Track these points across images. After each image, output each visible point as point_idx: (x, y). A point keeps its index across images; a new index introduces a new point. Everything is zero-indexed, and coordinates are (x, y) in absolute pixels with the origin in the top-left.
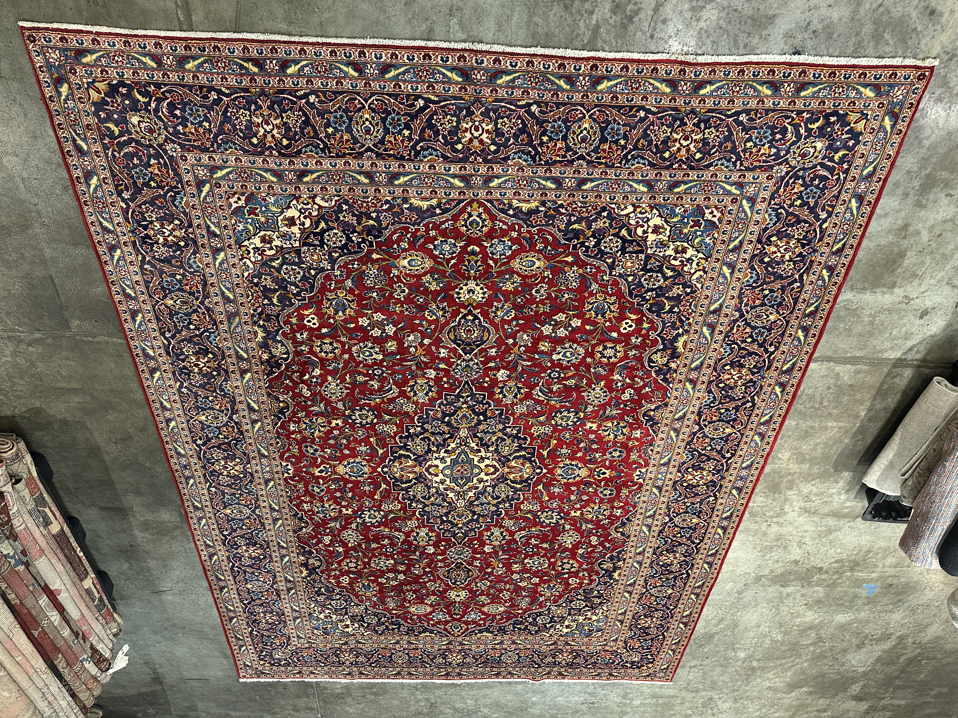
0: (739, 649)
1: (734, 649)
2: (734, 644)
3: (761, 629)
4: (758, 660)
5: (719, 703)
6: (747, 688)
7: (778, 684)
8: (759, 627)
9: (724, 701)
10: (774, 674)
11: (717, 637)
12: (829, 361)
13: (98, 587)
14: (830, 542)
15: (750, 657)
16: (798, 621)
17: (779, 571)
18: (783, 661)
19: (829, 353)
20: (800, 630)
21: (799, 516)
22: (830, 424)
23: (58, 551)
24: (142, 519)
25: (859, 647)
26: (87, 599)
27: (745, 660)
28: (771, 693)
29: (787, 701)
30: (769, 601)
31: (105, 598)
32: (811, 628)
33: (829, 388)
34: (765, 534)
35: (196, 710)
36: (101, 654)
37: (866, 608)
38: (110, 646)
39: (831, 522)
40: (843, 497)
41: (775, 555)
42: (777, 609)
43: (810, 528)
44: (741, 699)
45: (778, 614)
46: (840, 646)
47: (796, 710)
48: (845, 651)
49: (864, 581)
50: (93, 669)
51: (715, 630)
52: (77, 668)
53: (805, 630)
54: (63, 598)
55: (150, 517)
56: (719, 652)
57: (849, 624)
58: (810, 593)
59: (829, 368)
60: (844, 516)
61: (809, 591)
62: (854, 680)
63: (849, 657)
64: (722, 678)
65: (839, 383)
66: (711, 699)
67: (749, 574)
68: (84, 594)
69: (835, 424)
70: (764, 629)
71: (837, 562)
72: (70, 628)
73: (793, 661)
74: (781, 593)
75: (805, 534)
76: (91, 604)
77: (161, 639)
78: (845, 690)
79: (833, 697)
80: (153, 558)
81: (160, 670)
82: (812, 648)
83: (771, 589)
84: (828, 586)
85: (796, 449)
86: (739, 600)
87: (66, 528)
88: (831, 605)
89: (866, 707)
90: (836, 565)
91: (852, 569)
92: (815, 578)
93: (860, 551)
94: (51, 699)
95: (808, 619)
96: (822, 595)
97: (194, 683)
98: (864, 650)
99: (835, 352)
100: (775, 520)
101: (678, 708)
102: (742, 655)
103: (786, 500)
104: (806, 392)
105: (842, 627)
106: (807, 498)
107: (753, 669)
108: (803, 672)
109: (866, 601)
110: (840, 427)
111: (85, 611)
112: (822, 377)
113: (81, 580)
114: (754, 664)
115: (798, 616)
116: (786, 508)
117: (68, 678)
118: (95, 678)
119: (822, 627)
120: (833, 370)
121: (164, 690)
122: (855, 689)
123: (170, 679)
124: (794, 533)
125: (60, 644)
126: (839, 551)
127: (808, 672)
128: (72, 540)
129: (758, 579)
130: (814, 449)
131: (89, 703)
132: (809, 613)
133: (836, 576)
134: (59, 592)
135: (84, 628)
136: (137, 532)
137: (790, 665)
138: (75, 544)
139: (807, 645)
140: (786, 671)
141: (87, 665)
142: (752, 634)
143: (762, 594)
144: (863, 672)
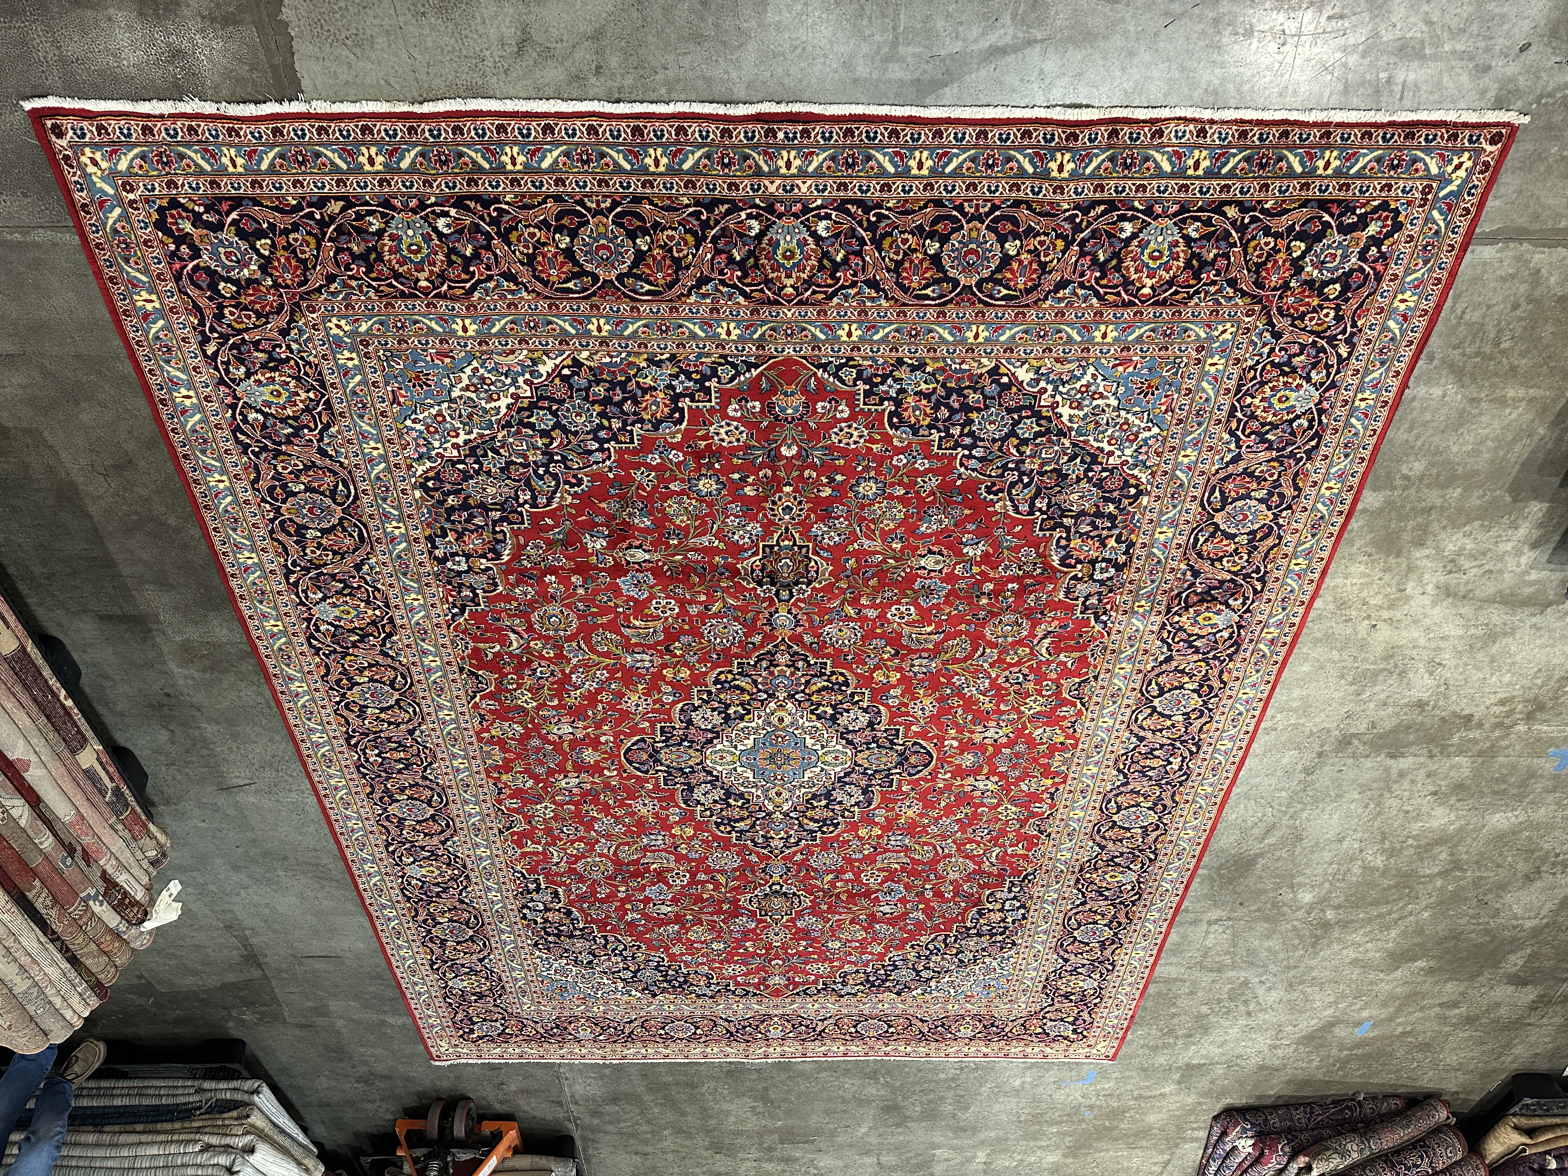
0: (1300, 885)
1: (1292, 887)
2: (1292, 877)
3: (1345, 844)
4: (1338, 908)
5: (1260, 991)
6: (1313, 963)
7: (1370, 955)
8: (1341, 841)
9: (1270, 989)
10: (1366, 935)
11: (1261, 862)
12: (1520, 241)
13: (111, 770)
14: (1492, 661)
15: (1322, 902)
16: (1416, 827)
17: (1388, 725)
18: (1383, 909)
19: (1522, 221)
20: (1418, 847)
21: (1434, 604)
22: (1511, 393)
23: (18, 689)
24: (178, 638)
25: (1529, 879)
26: (89, 788)
27: (1312, 907)
28: (1357, 971)
29: (1385, 987)
30: (1363, 788)
31: (125, 789)
32: (1442, 840)
33: (1515, 307)
34: (1363, 646)
35: (325, 1015)
36: (126, 894)
37: (1550, 798)
38: (145, 880)
39: (1496, 616)
40: (1528, 557)
41: (1380, 691)
42: (1378, 804)
43: (1454, 630)
44: (1302, 982)
45: (1379, 814)
46: (1492, 876)
47: (1402, 1005)
48: (1502, 887)
49: (1551, 742)
50: (112, 919)
51: (1257, 848)
52: (75, 910)
53: (1429, 847)
54: (34, 776)
55: (193, 633)
56: (1264, 892)
57: (1515, 832)
58: (1444, 769)
59: (1519, 258)
60: (1525, 603)
61: (1441, 765)
62: (1515, 945)
63: (1509, 898)
64: (1267, 944)
65: (1537, 293)
66: (1246, 984)
67: (1329, 731)
68: (80, 777)
69: (1521, 392)
70: (1351, 844)
71: (1502, 702)
72: (56, 835)
73: (1402, 908)
74: (1387, 770)
75: (1442, 644)
76: (97, 798)
77: (247, 881)
78: (1496, 965)
79: (1472, 977)
80: (210, 720)
81: (255, 941)
82: (1439, 883)
83: (1368, 763)
84: (1481, 754)
85: (1438, 452)
86: (1306, 786)
87: (30, 647)
88: (1482, 794)
89: (1532, 997)
90: (1497, 710)
91: (1529, 717)
92: (1456, 739)
93: (1549, 678)
94: (24, 960)
95: (1435, 824)
96: (1466, 772)
97: (318, 965)
98: (1539, 884)
99: (1536, 217)
100: (1385, 614)
101: (1183, 1003)
102: (1307, 897)
103: (1410, 569)
104: (1467, 317)
105: (1501, 839)
106: (1452, 565)
107: (1326, 925)
108: (1420, 931)
109: (1550, 784)
110: (1532, 400)
111: (86, 810)
112: (1504, 279)
113: (74, 752)
114: (1330, 914)
115: (1418, 817)
116: (1411, 587)
117: (58, 927)
118: (117, 935)
119: (1462, 839)
120: (1528, 262)
121: (265, 977)
122: (1515, 962)
123: (274, 958)
124: (1422, 642)
125: (36, 861)
126: (1507, 678)
127: (1429, 930)
128: (47, 672)
129: (1345, 742)
130: (1475, 452)
131: (108, 978)
132: (1440, 811)
133: (1497, 733)
134: (27, 765)
135: (87, 840)
136: (173, 666)
137: (1395, 916)
138: (53, 682)
139: (1432, 877)
140: (1388, 928)
141: (96, 908)
142: (1327, 856)
143: (1351, 774)
144: (1534, 929)
